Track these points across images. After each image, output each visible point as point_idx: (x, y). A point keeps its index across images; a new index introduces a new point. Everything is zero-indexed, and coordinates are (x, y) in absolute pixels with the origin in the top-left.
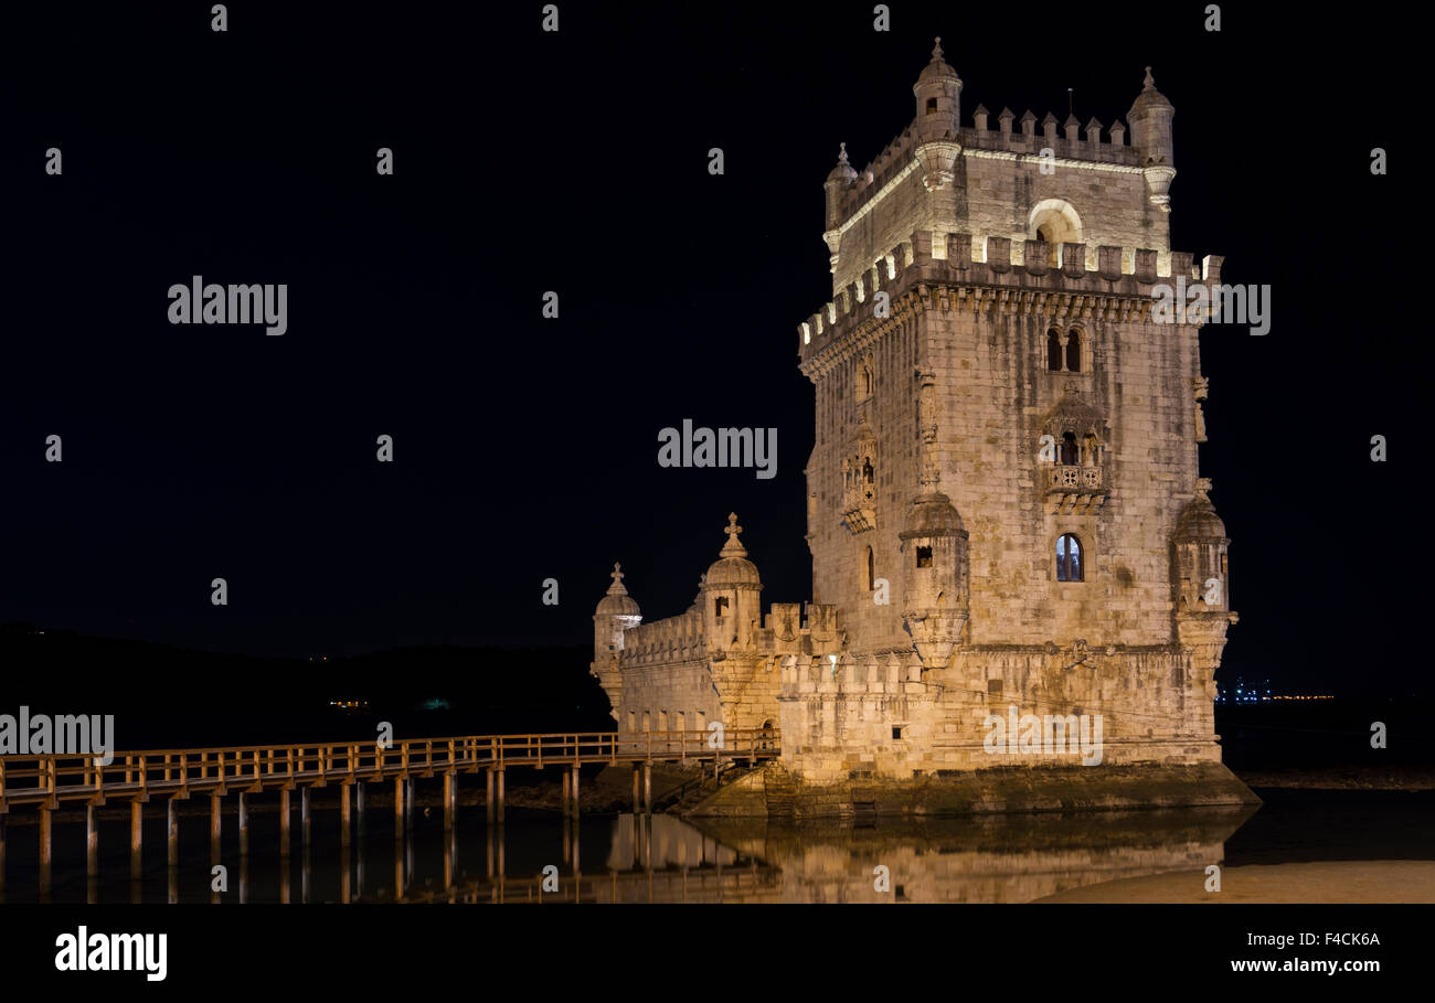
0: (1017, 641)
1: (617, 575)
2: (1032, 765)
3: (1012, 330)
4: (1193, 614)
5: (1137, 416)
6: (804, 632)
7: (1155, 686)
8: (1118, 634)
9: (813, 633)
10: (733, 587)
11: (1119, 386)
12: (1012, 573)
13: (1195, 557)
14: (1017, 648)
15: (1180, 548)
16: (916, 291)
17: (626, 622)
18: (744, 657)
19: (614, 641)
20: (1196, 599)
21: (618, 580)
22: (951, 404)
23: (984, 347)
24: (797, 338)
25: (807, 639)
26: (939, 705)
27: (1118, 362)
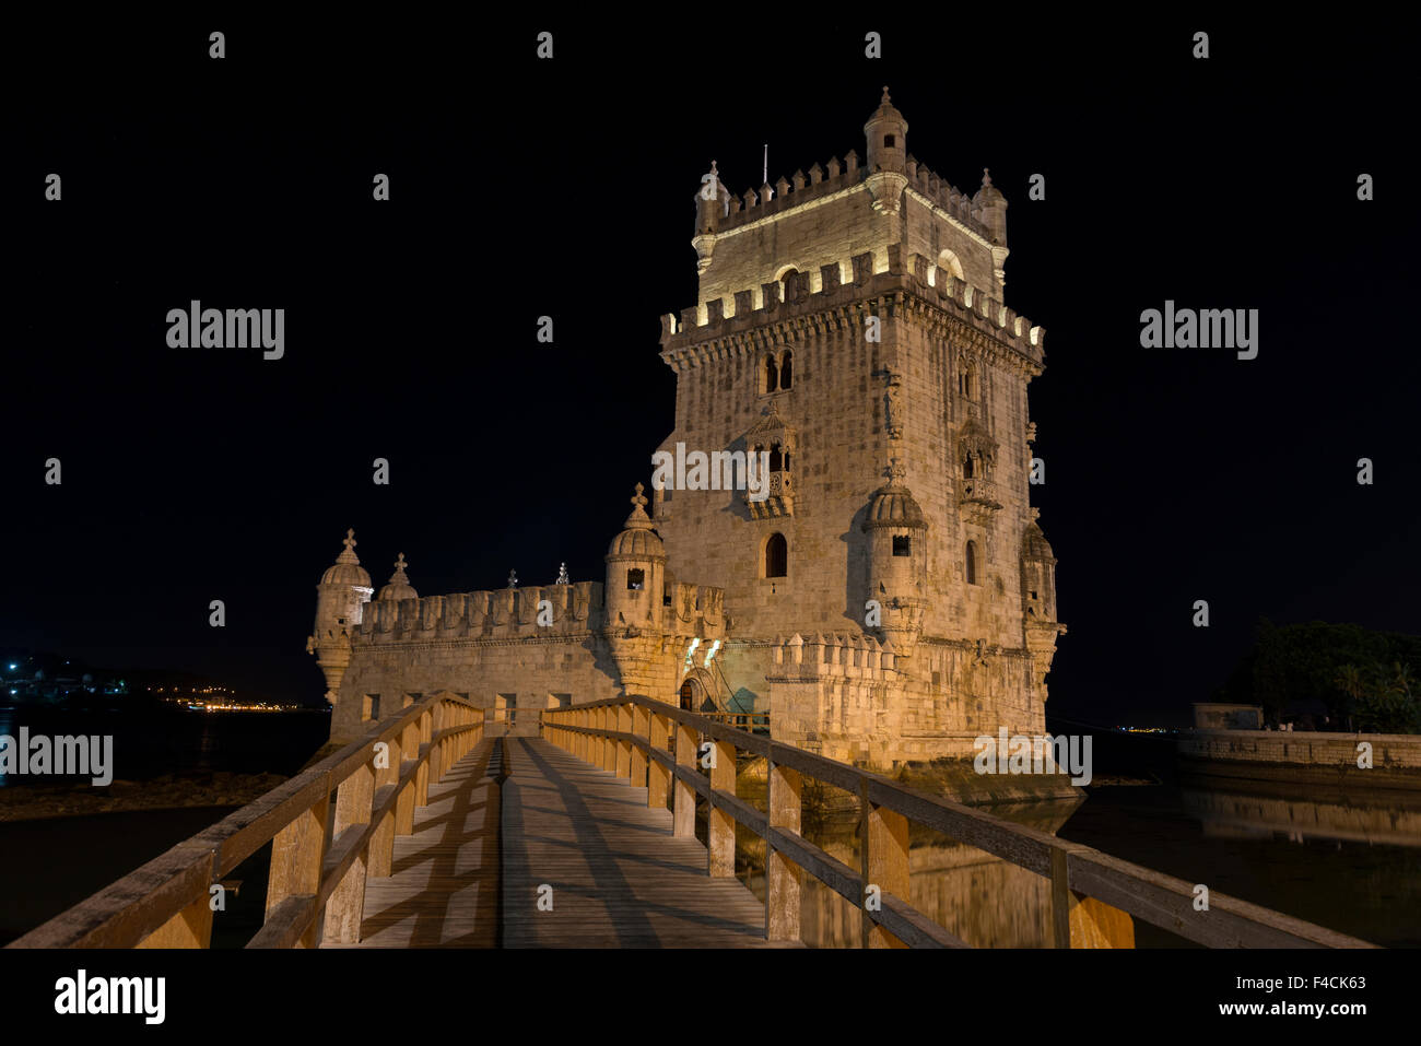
0: (947, 637)
1: (350, 543)
2: (959, 757)
3: (941, 350)
4: (1042, 623)
5: (1002, 447)
6: (698, 614)
7: (1017, 686)
8: (998, 635)
11: (993, 418)
12: (944, 570)
13: (1040, 574)
14: (949, 642)
15: (1027, 565)
16: (893, 296)
17: (362, 594)
19: (347, 614)
20: (1042, 611)
21: (349, 547)
22: (911, 406)
23: (927, 361)
25: (701, 620)
26: (905, 694)
27: (992, 400)
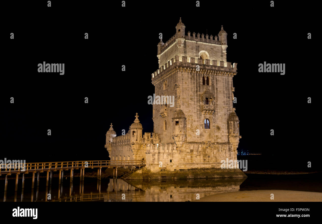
0: (196, 141)
1: (111, 126)
2: (199, 168)
3: (195, 76)
4: (232, 136)
5: (221, 95)
6: (151, 139)
7: (225, 151)
8: (217, 140)
9: (154, 139)
10: (136, 129)
11: (217, 89)
12: (195, 127)
13: (233, 124)
14: (196, 143)
15: (229, 122)
16: (176, 68)
17: (113, 136)
18: (138, 144)
19: (110, 140)
20: (233, 133)
22: (183, 91)
23: (190, 80)
24: (151, 76)
26: (180, 155)
27: (216, 84)
